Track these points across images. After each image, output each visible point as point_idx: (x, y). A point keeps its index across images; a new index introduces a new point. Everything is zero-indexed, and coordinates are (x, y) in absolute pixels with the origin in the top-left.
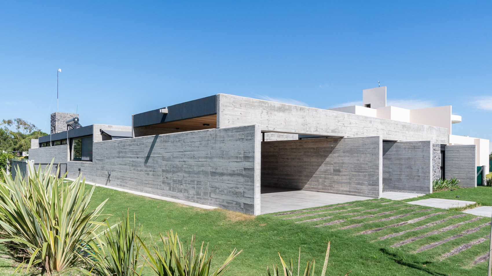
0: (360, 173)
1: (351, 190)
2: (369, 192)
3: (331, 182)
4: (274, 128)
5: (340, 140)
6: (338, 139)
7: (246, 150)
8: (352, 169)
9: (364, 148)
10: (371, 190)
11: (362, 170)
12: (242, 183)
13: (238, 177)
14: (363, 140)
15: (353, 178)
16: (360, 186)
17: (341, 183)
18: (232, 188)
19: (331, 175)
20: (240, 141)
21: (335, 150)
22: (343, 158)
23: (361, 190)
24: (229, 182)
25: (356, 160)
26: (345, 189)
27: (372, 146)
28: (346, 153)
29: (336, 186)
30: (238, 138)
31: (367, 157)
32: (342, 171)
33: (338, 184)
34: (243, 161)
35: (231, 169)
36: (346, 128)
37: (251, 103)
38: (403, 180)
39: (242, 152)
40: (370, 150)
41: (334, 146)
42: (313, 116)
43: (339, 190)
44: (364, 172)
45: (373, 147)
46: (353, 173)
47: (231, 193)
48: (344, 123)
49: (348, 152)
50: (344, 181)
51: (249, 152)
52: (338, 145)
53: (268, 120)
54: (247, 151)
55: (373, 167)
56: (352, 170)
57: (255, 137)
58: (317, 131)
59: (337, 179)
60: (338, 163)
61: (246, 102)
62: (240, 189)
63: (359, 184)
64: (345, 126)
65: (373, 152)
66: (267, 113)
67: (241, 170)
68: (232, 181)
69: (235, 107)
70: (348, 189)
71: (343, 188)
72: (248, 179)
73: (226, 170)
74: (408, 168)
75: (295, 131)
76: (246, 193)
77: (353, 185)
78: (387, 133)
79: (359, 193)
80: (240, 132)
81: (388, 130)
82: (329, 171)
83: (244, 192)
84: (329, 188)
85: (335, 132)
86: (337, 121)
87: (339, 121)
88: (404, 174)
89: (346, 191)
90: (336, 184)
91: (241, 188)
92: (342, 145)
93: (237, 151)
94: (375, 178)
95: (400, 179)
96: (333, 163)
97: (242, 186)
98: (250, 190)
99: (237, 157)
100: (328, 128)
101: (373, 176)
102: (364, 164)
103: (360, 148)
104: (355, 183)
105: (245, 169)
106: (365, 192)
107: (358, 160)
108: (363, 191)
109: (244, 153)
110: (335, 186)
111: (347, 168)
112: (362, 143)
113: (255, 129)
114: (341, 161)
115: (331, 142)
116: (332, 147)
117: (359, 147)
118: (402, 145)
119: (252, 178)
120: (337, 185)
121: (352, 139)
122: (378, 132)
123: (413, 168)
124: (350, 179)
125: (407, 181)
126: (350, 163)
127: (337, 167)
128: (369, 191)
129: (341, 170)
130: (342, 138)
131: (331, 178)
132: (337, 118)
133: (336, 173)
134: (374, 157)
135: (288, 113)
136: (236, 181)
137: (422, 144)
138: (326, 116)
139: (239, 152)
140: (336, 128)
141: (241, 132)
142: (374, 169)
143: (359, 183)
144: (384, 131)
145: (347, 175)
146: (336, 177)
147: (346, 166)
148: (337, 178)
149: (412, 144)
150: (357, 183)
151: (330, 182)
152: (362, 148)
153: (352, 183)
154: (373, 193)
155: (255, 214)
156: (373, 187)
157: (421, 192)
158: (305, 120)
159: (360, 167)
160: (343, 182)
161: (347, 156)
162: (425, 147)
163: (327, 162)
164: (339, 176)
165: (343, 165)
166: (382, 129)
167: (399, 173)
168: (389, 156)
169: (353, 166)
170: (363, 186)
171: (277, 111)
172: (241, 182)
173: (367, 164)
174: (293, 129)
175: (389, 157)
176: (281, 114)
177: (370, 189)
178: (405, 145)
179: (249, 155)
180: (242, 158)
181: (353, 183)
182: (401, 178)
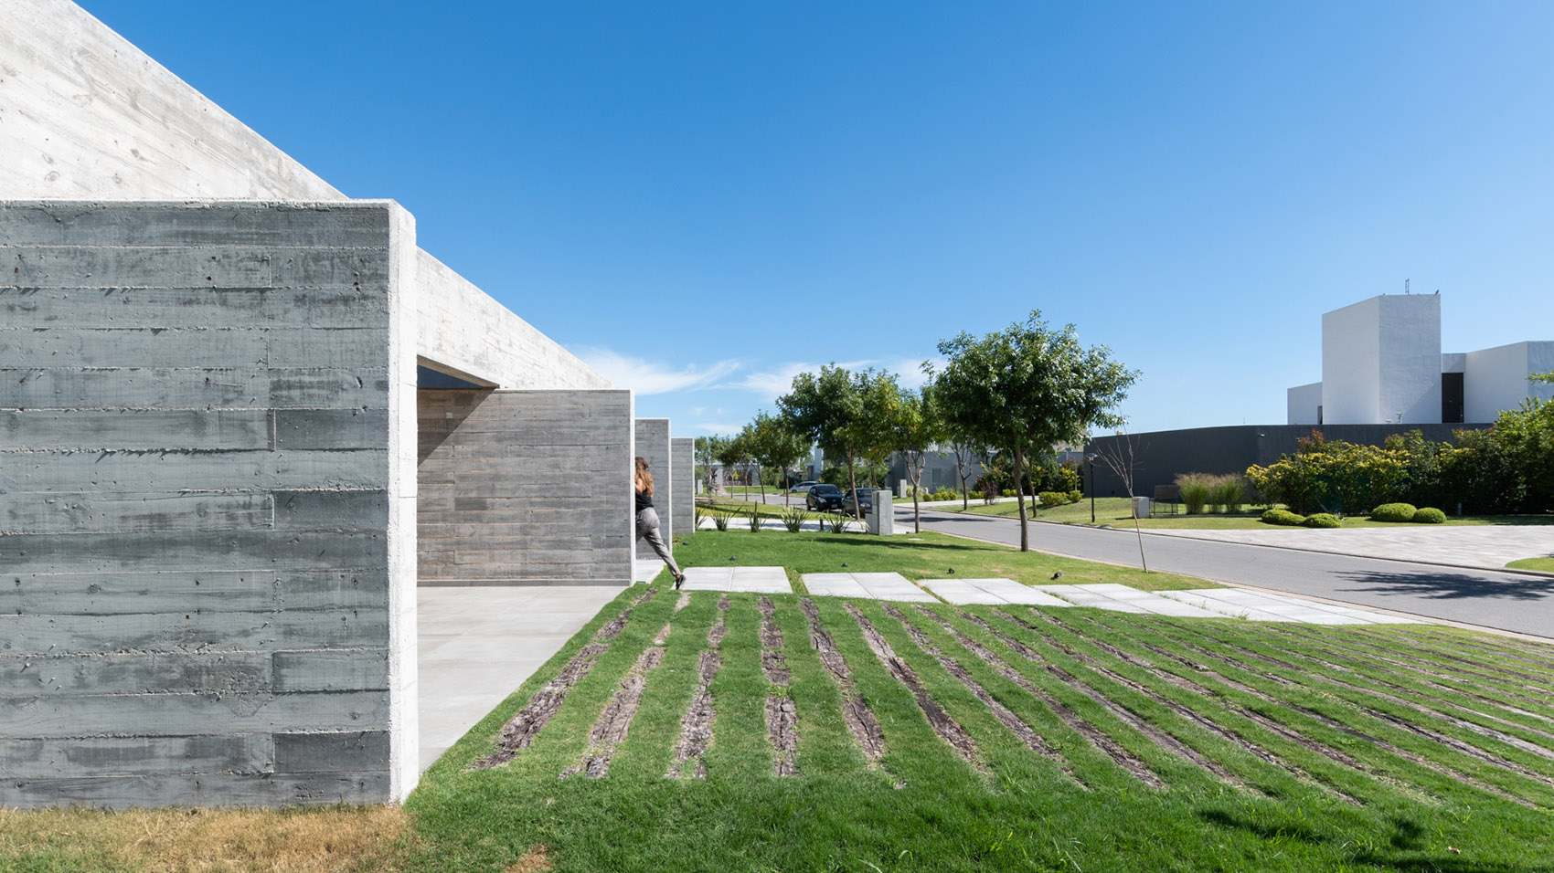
0: (563, 510)
1: (530, 568)
2: (597, 570)
3: (448, 547)
5: (484, 398)
6: (472, 391)
7: (299, 372)
8: (533, 495)
9: (577, 427)
10: (602, 562)
11: (571, 499)
12: (263, 595)
13: (215, 557)
14: (575, 399)
15: (538, 528)
16: (564, 551)
17: (490, 547)
18: (138, 642)
19: (444, 520)
20: (224, 303)
21: (464, 431)
22: (497, 460)
23: (567, 564)
24: (105, 599)
25: (549, 466)
26: (505, 567)
27: (606, 422)
28: (510, 442)
29: (468, 560)
30: (203, 283)
31: (588, 456)
32: (493, 504)
33: (476, 549)
34: (264, 444)
35: (125, 508)
37: (197, 119)
39: (264, 383)
40: (597, 432)
41: (459, 416)
42: (431, 288)
43: (481, 574)
44: (577, 505)
45: (607, 424)
46: (536, 510)
47: (132, 681)
48: (499, 338)
49: (517, 439)
50: (499, 538)
51: (336, 387)
52: (476, 412)
54: (307, 379)
55: (610, 486)
56: (533, 499)
57: (392, 285)
58: (439, 348)
59: (472, 535)
60: (478, 478)
62: (236, 640)
63: (558, 544)
64: (500, 350)
65: (610, 440)
67: (247, 506)
68: (143, 593)
70: (517, 566)
71: (498, 564)
72: (324, 565)
73: (63, 517)
76: (300, 663)
77: (535, 551)
79: (561, 574)
80: (219, 239)
82: (439, 505)
83: (278, 662)
84: (440, 568)
85: (481, 365)
86: (485, 325)
87: (489, 329)
89: (512, 573)
90: (468, 552)
91: (245, 633)
92: (490, 414)
93: (194, 375)
94: (616, 523)
96: (452, 478)
97: (253, 621)
98: (349, 637)
99: (197, 422)
101: (609, 515)
102: (577, 478)
103: (560, 427)
104: (546, 544)
105: (287, 501)
106: (584, 571)
107: (556, 466)
108: (576, 568)
109: (277, 386)
110: (465, 557)
111: (514, 493)
112: (569, 409)
113: (393, 233)
114: (488, 471)
115: (444, 400)
116: (449, 420)
117: (561, 423)
119: (363, 561)
120: (469, 554)
121: (533, 396)
124: (524, 531)
126: (525, 475)
127: (472, 490)
128: (598, 566)
129: (489, 501)
130: (491, 388)
131: (447, 530)
132: (485, 316)
133: (468, 512)
134: (612, 455)
136: (196, 589)
137: (653, 427)
138: (462, 298)
139: (221, 379)
140: (482, 350)
141: (241, 241)
142: (611, 493)
143: (560, 541)
145: (514, 518)
146: (466, 529)
147: (508, 485)
148: (472, 530)
150: (553, 541)
151: (440, 547)
152: (572, 427)
153: (534, 544)
154: (611, 570)
155: (393, 796)
156: (610, 550)
157: (646, 554)
159: (562, 488)
160: (499, 544)
161: (511, 452)
162: (656, 436)
163: (428, 474)
164: (481, 521)
165: (498, 485)
169: (536, 486)
170: (575, 553)
172: (248, 594)
173: (587, 478)
177: (600, 558)
179: (336, 406)
180: (260, 428)
181: (538, 545)
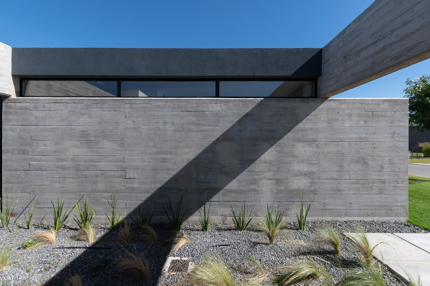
38: (345, 193)
74: (357, 162)
88: (347, 177)
95: (339, 190)
118: (343, 106)
123: (370, 162)
125: (355, 194)
137: (389, 105)
149: (368, 104)
167: (335, 176)
168: (309, 133)
175: (310, 137)
178: (350, 106)
182: (341, 186)
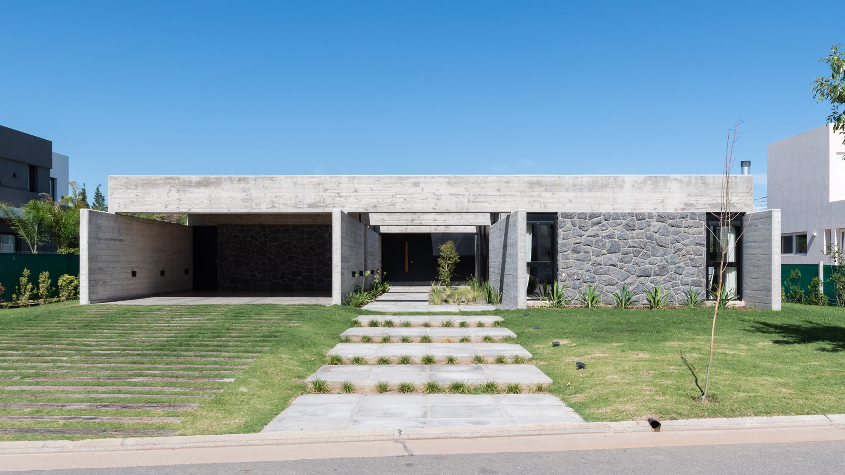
4: (190, 209)
36: (346, 199)
37: (152, 182)
42: (265, 188)
48: (340, 191)
53: (179, 199)
61: (145, 182)
64: (340, 196)
66: (178, 190)
69: (128, 188)
75: (229, 210)
78: (471, 199)
81: (474, 195)
85: (317, 207)
86: (321, 189)
87: (327, 190)
100: (300, 202)
122: (438, 199)
132: (321, 186)
135: (215, 187)
138: (295, 184)
140: (318, 200)
144: (459, 196)
158: (249, 195)
166: (453, 194)
171: (195, 186)
174: (224, 208)
176: (202, 190)
